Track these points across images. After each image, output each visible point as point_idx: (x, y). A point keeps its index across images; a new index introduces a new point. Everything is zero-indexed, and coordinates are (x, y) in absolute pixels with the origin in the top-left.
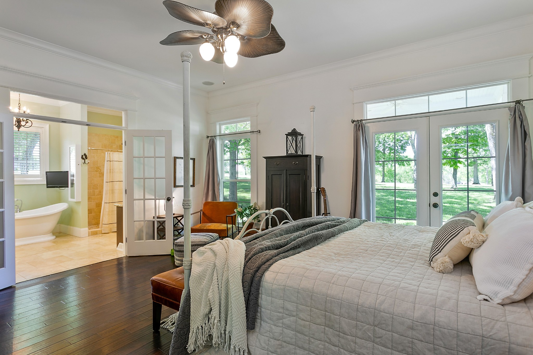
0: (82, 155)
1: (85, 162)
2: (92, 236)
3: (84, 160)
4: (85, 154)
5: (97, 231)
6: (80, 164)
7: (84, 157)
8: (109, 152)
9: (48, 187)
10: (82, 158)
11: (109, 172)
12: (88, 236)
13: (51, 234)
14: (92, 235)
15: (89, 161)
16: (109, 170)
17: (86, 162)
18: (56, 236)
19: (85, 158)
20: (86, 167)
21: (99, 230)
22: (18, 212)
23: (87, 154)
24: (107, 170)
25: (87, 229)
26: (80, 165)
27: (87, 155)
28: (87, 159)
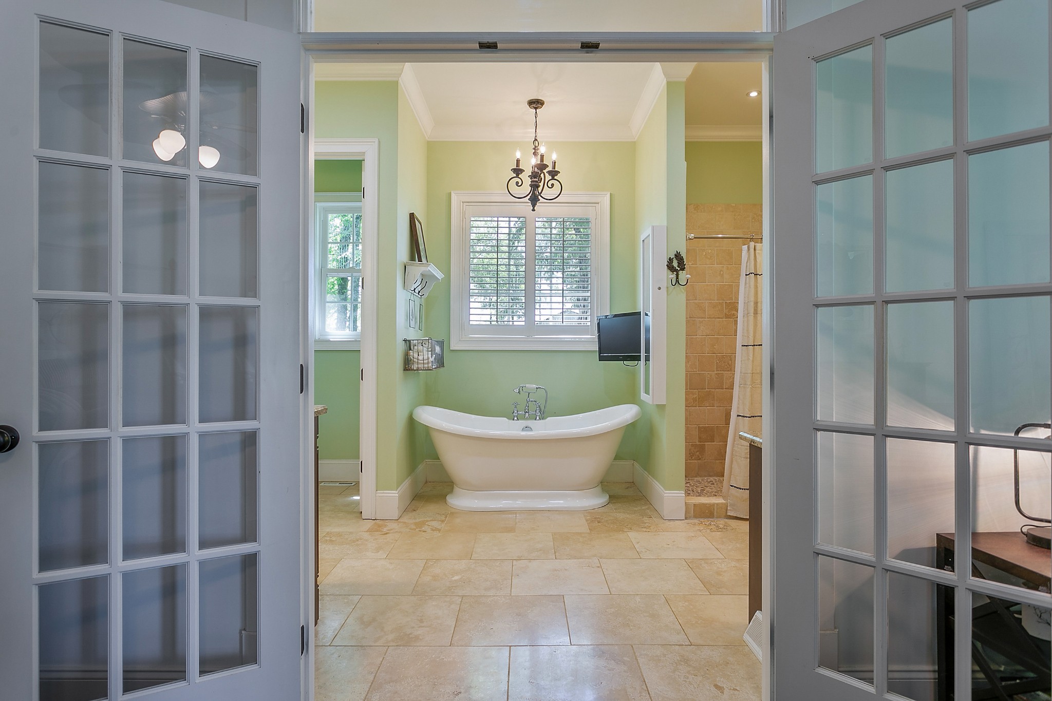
0: (670, 259)
1: (677, 281)
2: (696, 521)
3: (675, 273)
4: (678, 256)
5: (714, 505)
6: (664, 285)
7: (676, 264)
8: (752, 244)
9: (601, 359)
10: (670, 267)
11: (752, 311)
12: (686, 518)
13: (599, 489)
14: (695, 517)
15: (689, 276)
16: (752, 304)
17: (682, 280)
18: (610, 497)
19: (678, 267)
20: (680, 295)
21: (717, 504)
22: (538, 418)
23: (684, 255)
24: (746, 304)
25: (682, 494)
26: (664, 290)
27: (684, 258)
28: (683, 269)
